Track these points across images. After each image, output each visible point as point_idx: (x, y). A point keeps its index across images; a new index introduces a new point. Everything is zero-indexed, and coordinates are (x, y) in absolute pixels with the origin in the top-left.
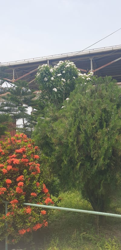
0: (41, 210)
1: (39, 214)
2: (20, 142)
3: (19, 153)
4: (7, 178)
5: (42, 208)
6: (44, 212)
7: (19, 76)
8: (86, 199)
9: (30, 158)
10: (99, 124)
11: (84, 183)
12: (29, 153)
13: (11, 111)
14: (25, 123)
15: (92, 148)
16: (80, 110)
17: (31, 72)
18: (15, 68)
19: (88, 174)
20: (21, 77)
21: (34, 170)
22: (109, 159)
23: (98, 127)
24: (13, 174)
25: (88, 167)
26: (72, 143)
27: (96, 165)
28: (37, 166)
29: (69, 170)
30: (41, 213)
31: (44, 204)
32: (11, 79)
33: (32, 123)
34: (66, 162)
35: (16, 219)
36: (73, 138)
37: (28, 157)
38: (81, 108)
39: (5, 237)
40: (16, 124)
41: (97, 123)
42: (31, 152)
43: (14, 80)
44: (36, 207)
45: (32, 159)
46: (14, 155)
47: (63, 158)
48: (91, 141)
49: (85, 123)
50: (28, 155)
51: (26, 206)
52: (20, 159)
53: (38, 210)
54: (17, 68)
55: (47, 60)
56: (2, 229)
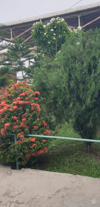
0: (42, 139)
1: (41, 143)
2: (22, 87)
3: (23, 96)
4: (13, 116)
5: (43, 138)
6: (44, 141)
7: (16, 36)
8: (77, 132)
9: (31, 100)
10: (88, 70)
11: (76, 118)
12: (31, 96)
13: (12, 65)
14: (24, 75)
15: (81, 90)
16: (71, 60)
17: (26, 31)
18: (12, 28)
19: (79, 111)
20: (18, 36)
21: (36, 109)
22: (95, 99)
23: (87, 73)
24: (18, 112)
25: (78, 105)
26: (65, 88)
27: (84, 104)
28: (38, 106)
29: (63, 109)
30: (42, 142)
31: (44, 135)
32: (10, 38)
33: (29, 75)
34: (60, 103)
35: (23, 146)
36: (65, 84)
37: (30, 99)
38: (72, 57)
39: (15, 160)
40: (16, 76)
41: (86, 70)
42: (32, 95)
43: (12, 39)
44: (38, 137)
45: (33, 101)
46: (19, 98)
47: (58, 100)
48: (81, 85)
49: (75, 70)
50: (29, 97)
51: (30, 137)
52: (23, 101)
53: (40, 140)
54: (14, 28)
55: (40, 19)
56: (13, 154)
